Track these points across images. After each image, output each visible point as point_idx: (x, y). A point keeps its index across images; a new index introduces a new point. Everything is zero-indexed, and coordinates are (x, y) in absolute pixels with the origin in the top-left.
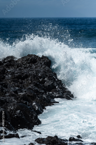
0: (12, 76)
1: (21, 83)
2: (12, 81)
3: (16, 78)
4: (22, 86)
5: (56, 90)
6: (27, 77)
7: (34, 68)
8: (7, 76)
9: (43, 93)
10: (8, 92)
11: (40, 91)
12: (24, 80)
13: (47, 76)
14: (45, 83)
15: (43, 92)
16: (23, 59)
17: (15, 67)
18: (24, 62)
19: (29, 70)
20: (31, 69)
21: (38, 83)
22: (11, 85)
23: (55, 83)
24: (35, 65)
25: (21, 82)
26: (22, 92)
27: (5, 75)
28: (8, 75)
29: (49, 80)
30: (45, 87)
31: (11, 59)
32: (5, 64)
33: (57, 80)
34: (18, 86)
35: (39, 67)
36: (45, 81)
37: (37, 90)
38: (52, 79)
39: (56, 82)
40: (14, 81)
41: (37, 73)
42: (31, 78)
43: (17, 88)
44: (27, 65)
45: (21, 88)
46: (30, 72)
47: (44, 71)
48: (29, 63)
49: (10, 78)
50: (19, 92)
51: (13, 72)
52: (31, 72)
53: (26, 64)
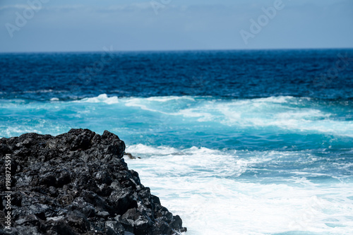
0: (33, 178)
1: (55, 195)
2: (32, 190)
3: (42, 183)
4: (55, 201)
5: (137, 211)
6: (67, 180)
7: (85, 160)
8: (21, 179)
9: (106, 218)
10: (23, 215)
11: (100, 213)
12: (61, 187)
13: (115, 177)
14: (112, 194)
15: (107, 216)
16: (60, 140)
17: (41, 159)
18: (62, 148)
19: (74, 164)
20: (78, 162)
21: (94, 195)
22: (30, 200)
23: (135, 194)
24: (87, 153)
25: (54, 192)
26: (57, 216)
27: (16, 177)
28: (23, 177)
29: (121, 187)
30: (110, 204)
31: (30, 139)
32: (16, 152)
33: (139, 186)
34: (47, 202)
35: (97, 157)
36: (112, 190)
37: (93, 210)
38: (127, 186)
39: (138, 192)
40: (36, 190)
41: (91, 172)
42: (78, 183)
43: (45, 207)
44: (68, 154)
45: (53, 205)
46: (75, 170)
47: (108, 167)
48: (73, 149)
49: (28, 184)
50: (49, 217)
51: (35, 171)
52: (78, 168)
53: (66, 150)
